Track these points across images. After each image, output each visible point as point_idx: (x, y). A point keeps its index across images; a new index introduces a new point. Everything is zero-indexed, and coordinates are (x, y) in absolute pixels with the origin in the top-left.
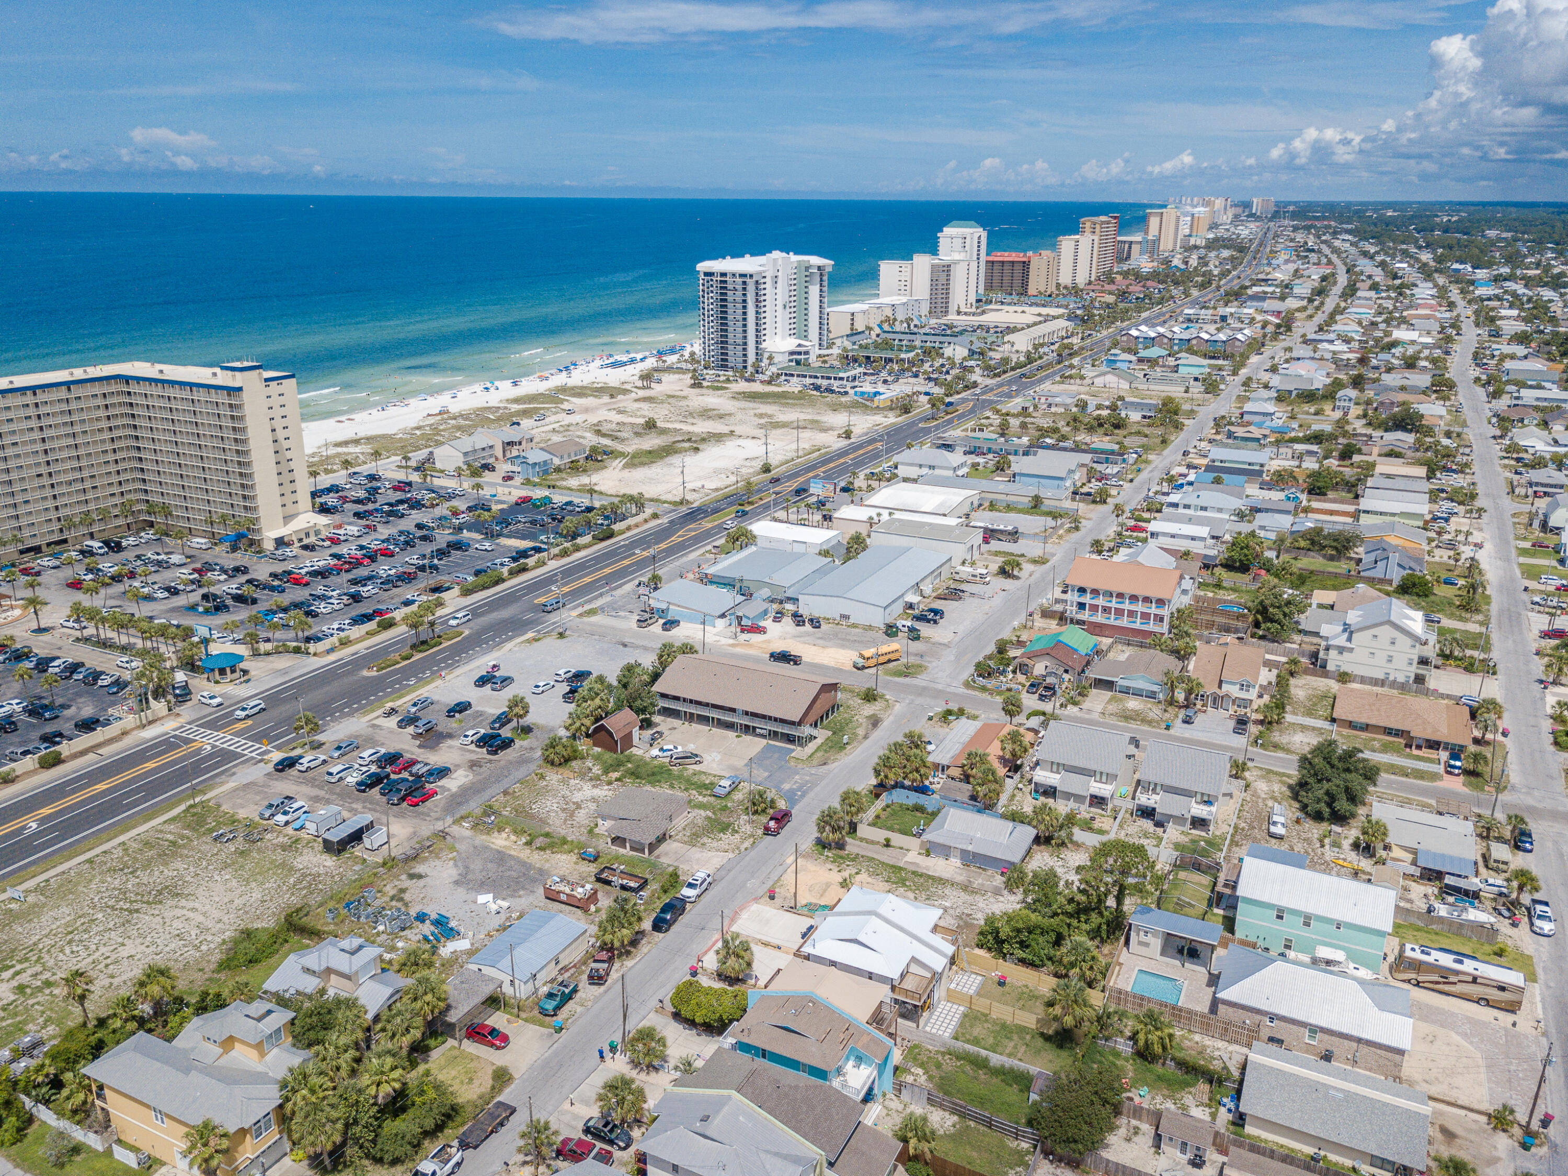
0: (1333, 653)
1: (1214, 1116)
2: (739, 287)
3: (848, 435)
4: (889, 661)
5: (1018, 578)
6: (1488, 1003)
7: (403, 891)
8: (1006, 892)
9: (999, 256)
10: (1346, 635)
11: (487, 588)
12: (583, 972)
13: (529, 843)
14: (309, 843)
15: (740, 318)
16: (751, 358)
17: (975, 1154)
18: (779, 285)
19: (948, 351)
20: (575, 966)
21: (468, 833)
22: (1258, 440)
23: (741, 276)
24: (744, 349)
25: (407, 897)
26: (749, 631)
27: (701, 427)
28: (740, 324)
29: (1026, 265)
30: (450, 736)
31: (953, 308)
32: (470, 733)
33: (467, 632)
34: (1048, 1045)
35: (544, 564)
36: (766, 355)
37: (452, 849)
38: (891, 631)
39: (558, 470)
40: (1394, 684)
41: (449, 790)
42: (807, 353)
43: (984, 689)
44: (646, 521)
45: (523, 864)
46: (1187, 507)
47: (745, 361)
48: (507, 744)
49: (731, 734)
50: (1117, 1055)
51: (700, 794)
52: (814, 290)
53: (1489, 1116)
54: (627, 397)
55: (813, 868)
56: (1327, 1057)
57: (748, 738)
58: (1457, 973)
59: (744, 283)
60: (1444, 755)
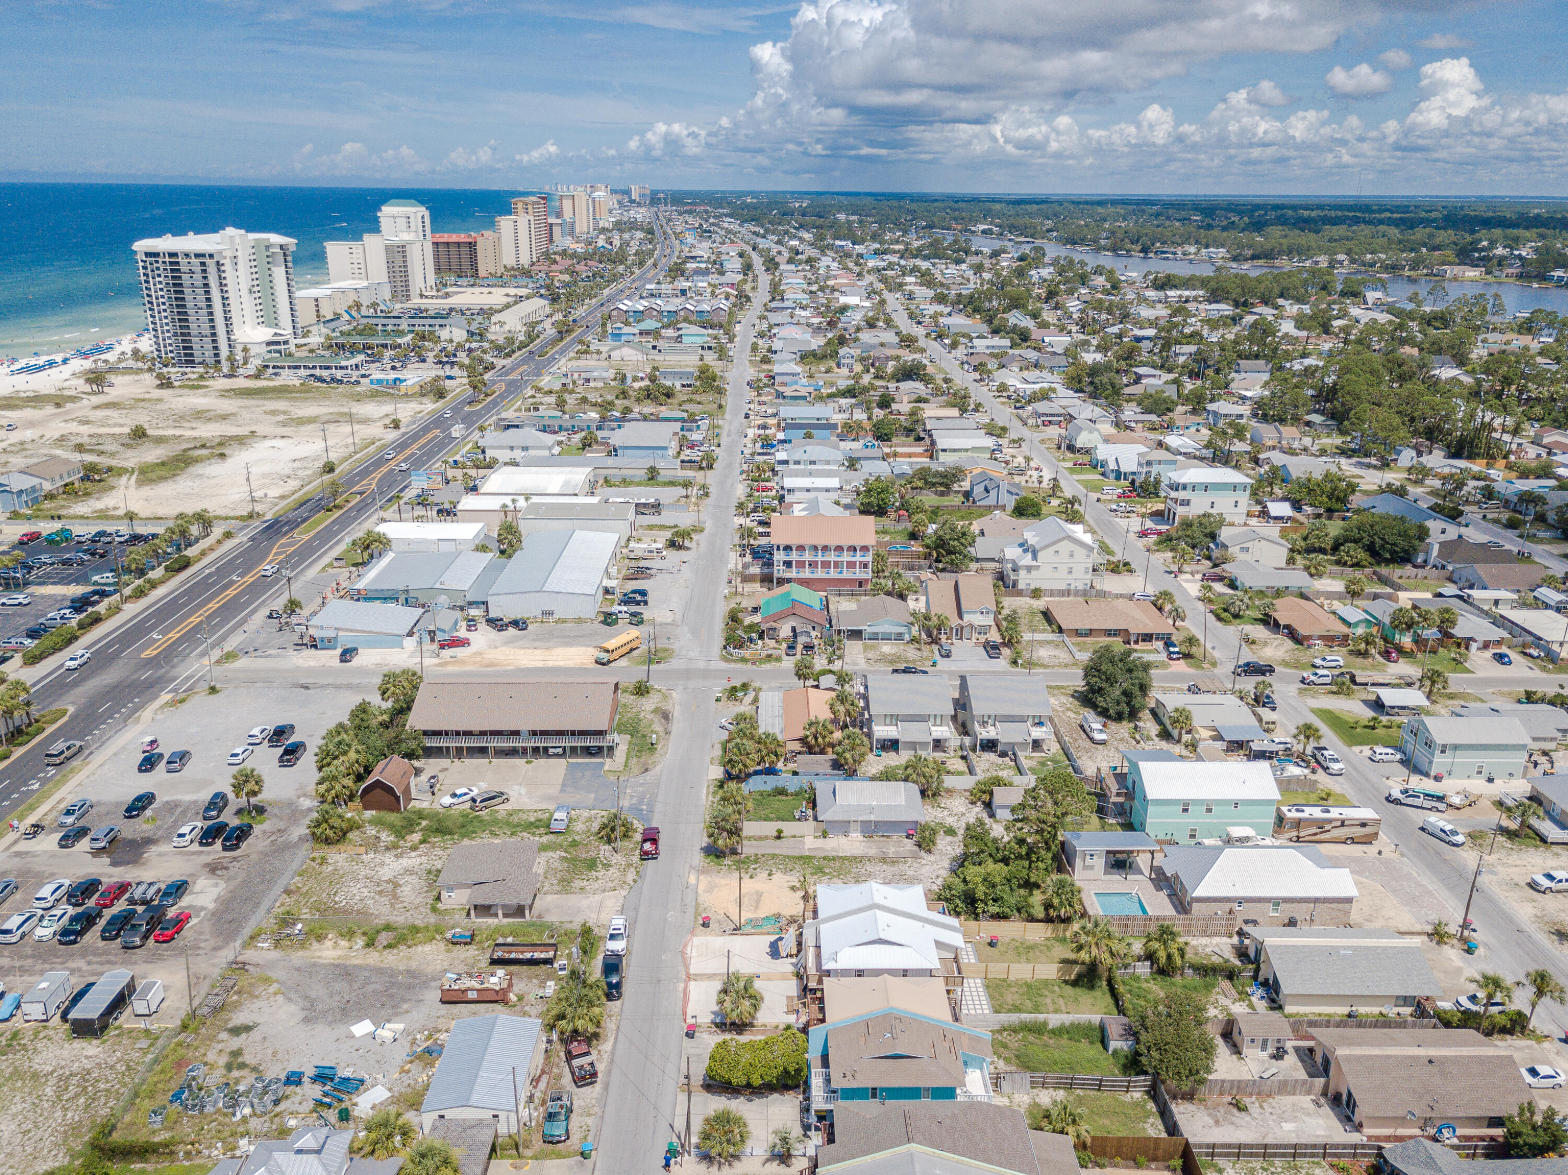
0: (1022, 573)
1: (1251, 1006)
2: (198, 269)
3: (396, 425)
4: (632, 650)
5: (688, 549)
6: (1353, 841)
7: (237, 1053)
8: (923, 853)
9: (445, 237)
10: (1030, 555)
11: (60, 650)
12: (560, 1076)
13: (370, 944)
14: (36, 1034)
15: (203, 304)
16: (224, 352)
17: (1107, 1122)
18: (239, 267)
19: (444, 334)
20: (543, 1072)
21: (275, 955)
22: (804, 398)
23: (197, 256)
24: (214, 341)
25: (248, 1058)
26: (450, 646)
27: (208, 431)
28: (204, 311)
29: (472, 245)
30: (149, 841)
31: (414, 291)
32: (185, 830)
33: (71, 709)
34: (1078, 991)
35: (118, 610)
36: (239, 348)
37: (267, 980)
38: (609, 619)
39: (50, 496)
40: (1077, 593)
41: (203, 908)
42: (286, 342)
43: (743, 660)
44: (219, 542)
45: (380, 971)
46: (797, 462)
47: (217, 355)
48: (242, 833)
49: (519, 762)
50: (1137, 979)
51: (533, 834)
52: (279, 272)
53: (1429, 935)
54: (78, 405)
55: (723, 882)
56: (1292, 923)
57: (542, 762)
58: (1330, 821)
59: (203, 264)
60: (1160, 645)
